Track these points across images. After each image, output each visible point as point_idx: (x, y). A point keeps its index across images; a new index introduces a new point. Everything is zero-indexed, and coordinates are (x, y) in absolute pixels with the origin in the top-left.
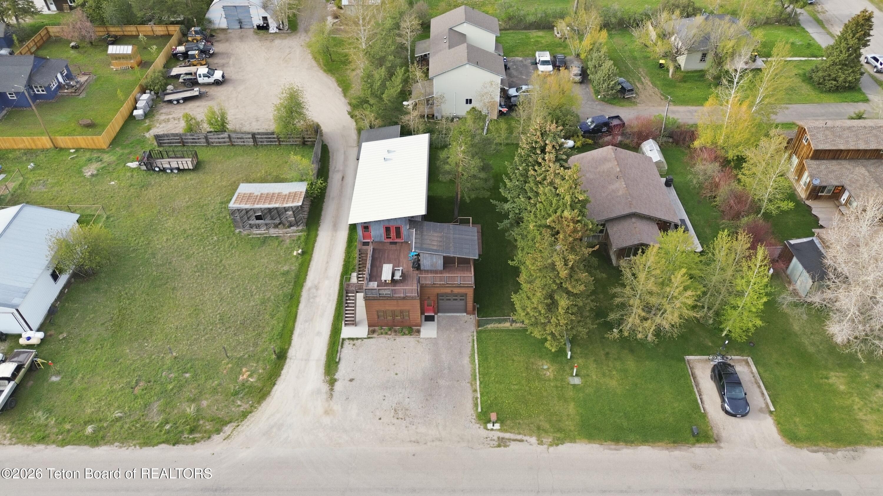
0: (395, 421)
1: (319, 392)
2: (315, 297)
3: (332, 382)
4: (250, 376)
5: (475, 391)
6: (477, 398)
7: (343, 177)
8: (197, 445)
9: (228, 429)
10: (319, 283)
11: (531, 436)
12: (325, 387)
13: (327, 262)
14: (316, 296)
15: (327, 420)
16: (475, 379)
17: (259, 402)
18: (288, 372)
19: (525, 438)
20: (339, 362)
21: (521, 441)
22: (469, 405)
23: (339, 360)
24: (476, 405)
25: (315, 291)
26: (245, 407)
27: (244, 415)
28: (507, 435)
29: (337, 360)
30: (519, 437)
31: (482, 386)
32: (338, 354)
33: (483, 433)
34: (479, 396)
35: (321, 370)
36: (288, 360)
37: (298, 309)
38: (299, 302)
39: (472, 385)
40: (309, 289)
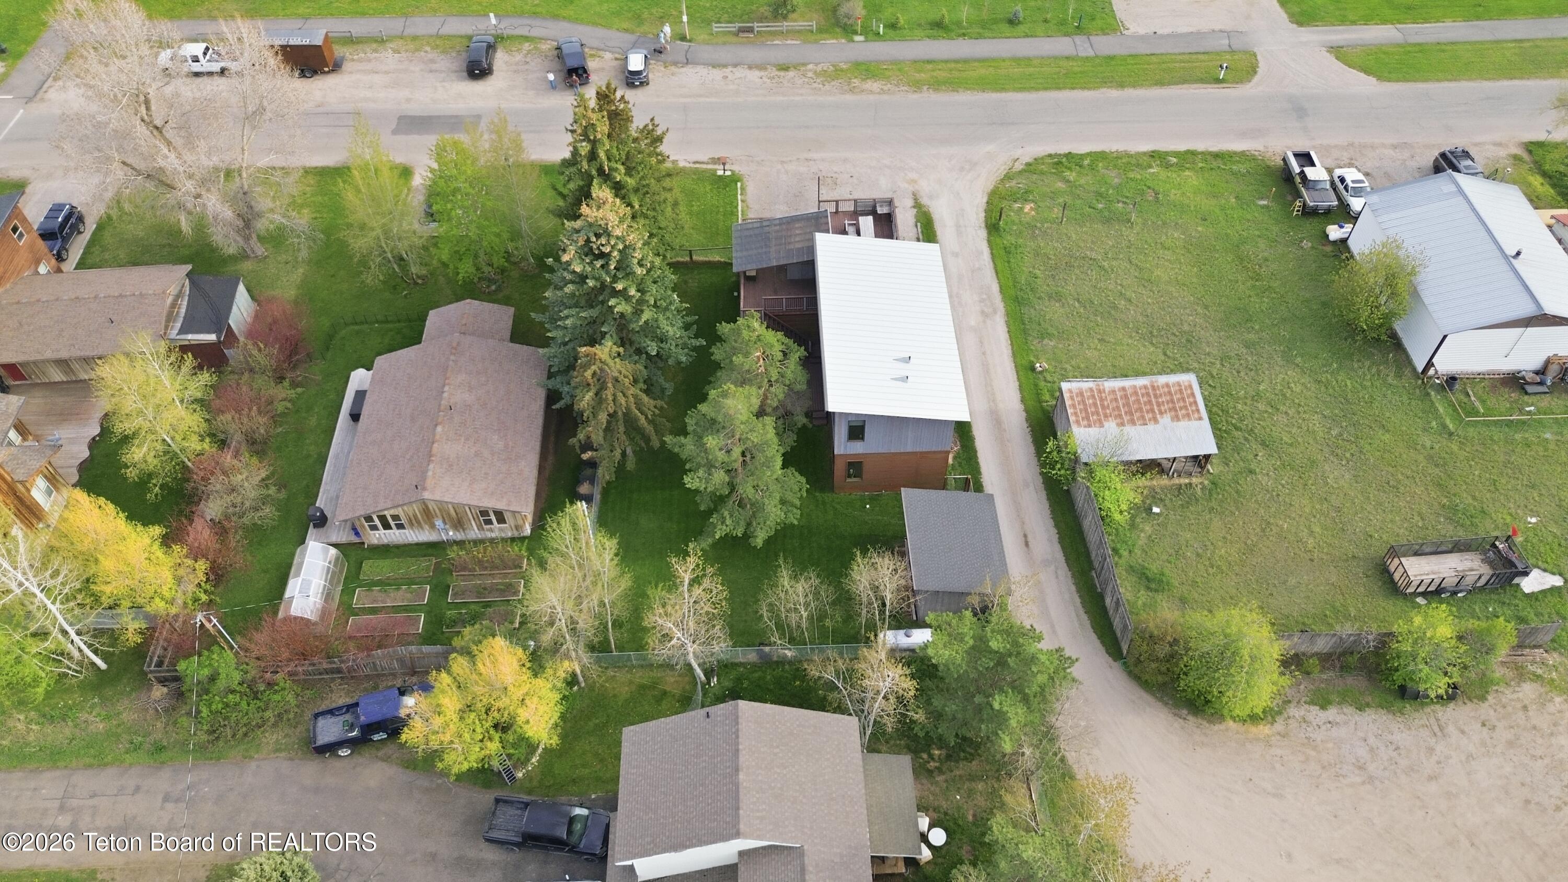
0: (834, 175)
1: (931, 197)
2: (982, 301)
3: (917, 205)
4: (1021, 209)
5: (742, 201)
6: (741, 194)
7: (1027, 544)
8: (1046, 154)
9: (1019, 167)
10: (984, 322)
11: (684, 167)
12: (924, 201)
13: (984, 354)
14: (980, 302)
15: (912, 175)
16: (742, 211)
17: (996, 188)
18: (977, 214)
19: (692, 165)
20: (916, 223)
21: (694, 163)
22: (751, 188)
23: (916, 226)
24: (742, 189)
25: (986, 310)
26: (1013, 183)
27: (1008, 177)
28: (710, 167)
29: (919, 224)
30: (697, 166)
31: (735, 204)
32: (920, 230)
33: (736, 168)
34: (739, 197)
35: (936, 217)
36: (983, 225)
37: (999, 283)
38: (1001, 291)
39: (747, 207)
40: (995, 312)
